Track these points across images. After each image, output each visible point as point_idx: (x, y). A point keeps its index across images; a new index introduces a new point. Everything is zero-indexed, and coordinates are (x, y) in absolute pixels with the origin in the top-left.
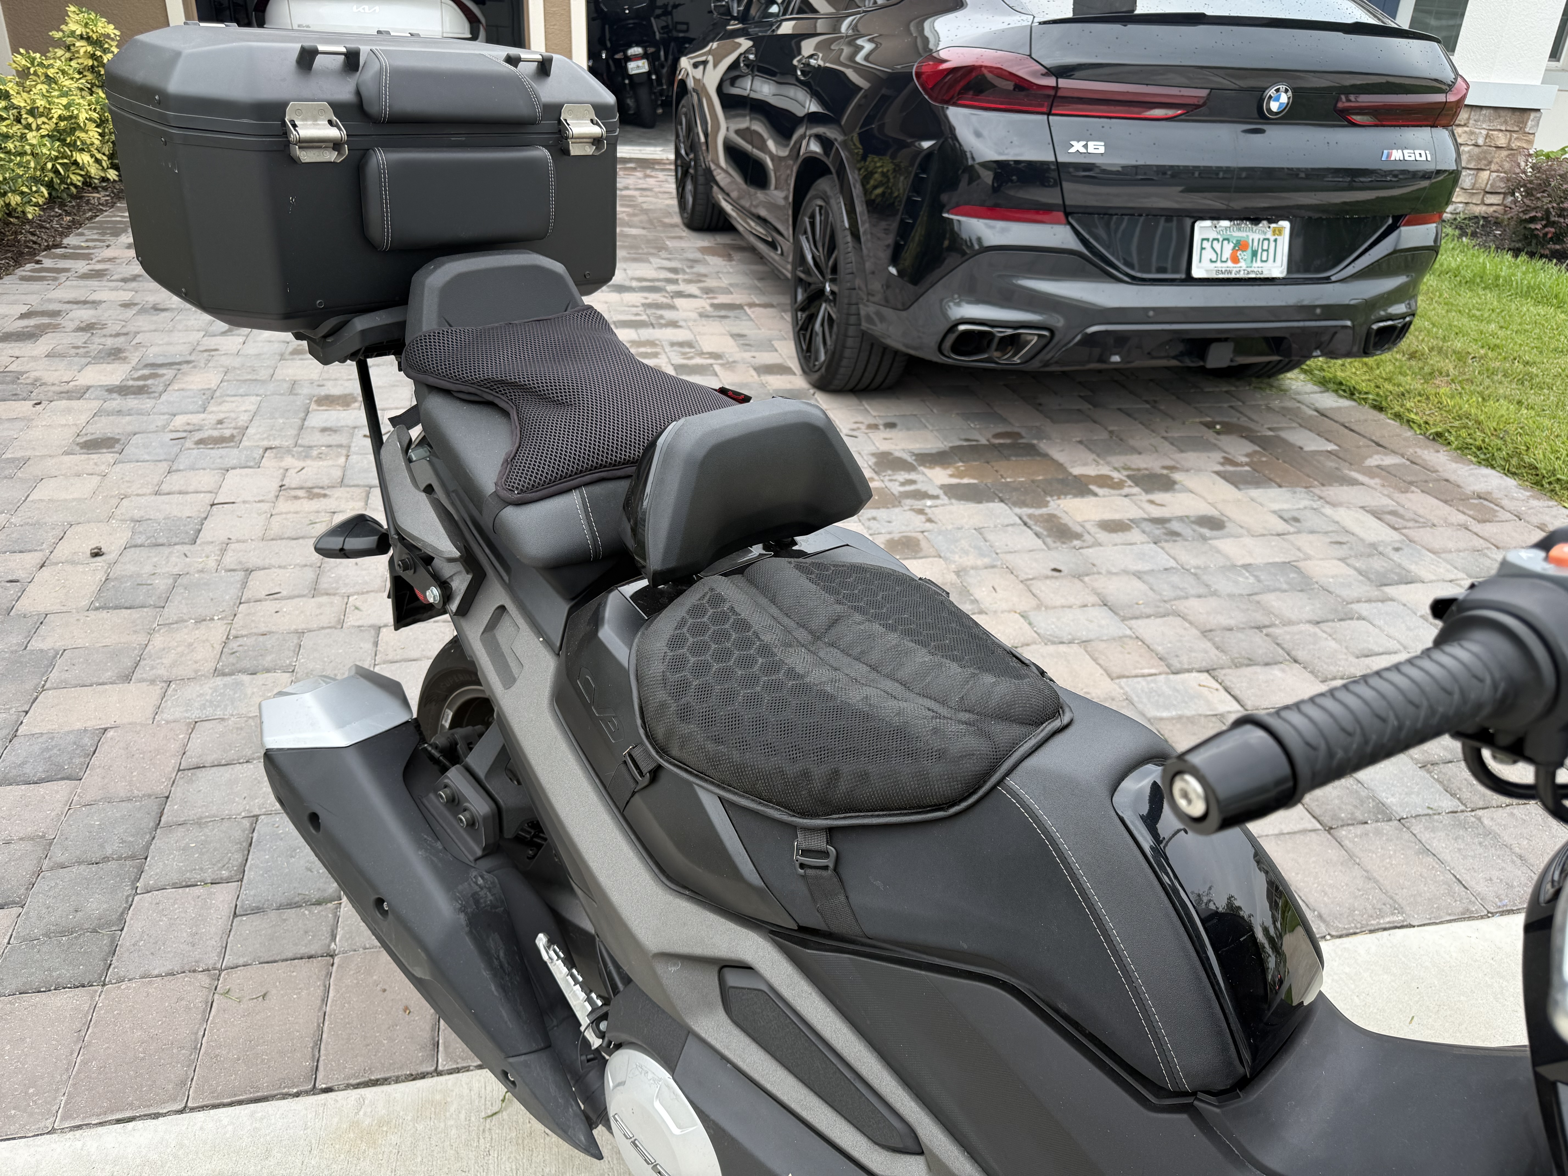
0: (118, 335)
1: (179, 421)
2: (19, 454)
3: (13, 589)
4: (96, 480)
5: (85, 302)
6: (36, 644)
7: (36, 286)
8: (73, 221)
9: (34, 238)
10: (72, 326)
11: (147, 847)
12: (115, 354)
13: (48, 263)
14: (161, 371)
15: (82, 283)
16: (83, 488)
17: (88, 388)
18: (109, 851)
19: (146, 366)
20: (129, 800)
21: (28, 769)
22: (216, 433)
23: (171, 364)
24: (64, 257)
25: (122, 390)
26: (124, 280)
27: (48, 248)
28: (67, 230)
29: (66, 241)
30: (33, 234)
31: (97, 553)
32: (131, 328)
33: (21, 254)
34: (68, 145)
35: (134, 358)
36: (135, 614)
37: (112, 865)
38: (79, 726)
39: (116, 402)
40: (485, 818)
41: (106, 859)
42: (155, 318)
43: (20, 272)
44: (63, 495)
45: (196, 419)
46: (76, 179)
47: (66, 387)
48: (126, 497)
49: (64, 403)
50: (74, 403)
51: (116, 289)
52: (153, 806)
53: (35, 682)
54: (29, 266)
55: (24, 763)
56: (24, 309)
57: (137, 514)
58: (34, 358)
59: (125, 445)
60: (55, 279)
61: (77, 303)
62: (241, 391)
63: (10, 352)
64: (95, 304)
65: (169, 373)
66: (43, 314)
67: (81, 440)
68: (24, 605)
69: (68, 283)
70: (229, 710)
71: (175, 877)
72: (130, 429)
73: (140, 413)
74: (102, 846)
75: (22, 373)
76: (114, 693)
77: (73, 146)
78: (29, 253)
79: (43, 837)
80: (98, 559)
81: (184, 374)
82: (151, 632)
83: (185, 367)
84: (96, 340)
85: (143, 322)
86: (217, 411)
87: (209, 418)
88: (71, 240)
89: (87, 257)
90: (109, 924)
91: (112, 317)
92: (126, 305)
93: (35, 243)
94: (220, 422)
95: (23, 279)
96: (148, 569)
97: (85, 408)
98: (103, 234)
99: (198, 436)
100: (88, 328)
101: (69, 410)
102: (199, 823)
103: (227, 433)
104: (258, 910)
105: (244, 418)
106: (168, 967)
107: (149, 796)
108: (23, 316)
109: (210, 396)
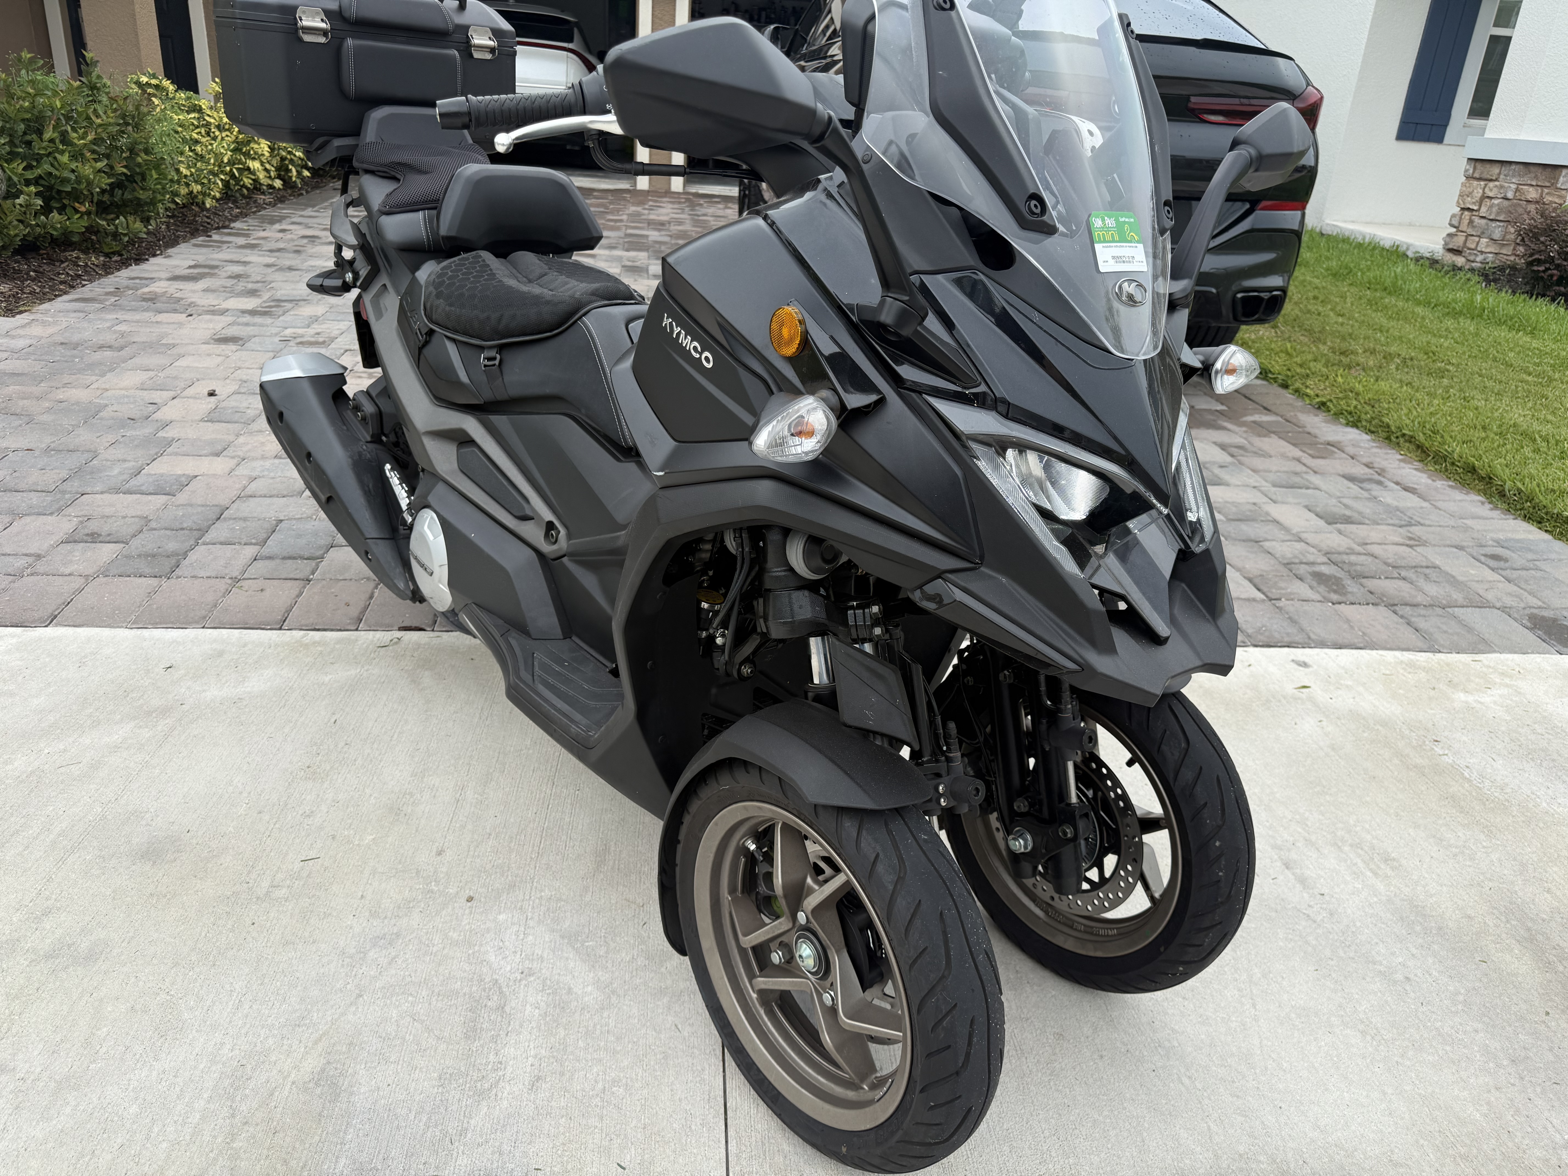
0: (258, 282)
1: (288, 332)
2: (171, 342)
3: (152, 408)
4: (220, 359)
5: (238, 262)
6: (160, 434)
7: (204, 250)
8: (241, 213)
9: (209, 221)
10: (224, 275)
11: (209, 527)
12: (253, 293)
13: (215, 237)
14: (283, 304)
15: (239, 250)
16: (210, 363)
17: (228, 310)
18: (185, 525)
19: (273, 301)
20: (203, 506)
21: (143, 488)
22: (313, 339)
23: (291, 301)
24: (229, 234)
25: (253, 313)
26: (271, 251)
27: (218, 228)
28: (235, 218)
29: (232, 225)
30: (208, 217)
31: (212, 394)
32: (268, 279)
33: (197, 230)
34: (244, 154)
35: (266, 296)
36: (229, 426)
37: (186, 532)
38: (180, 472)
39: (247, 318)
40: (371, 415)
41: (182, 529)
42: (288, 274)
43: (194, 241)
44: (196, 365)
45: (300, 331)
46: (247, 182)
47: (212, 308)
48: (240, 368)
49: (208, 317)
50: (217, 318)
51: (263, 256)
52: (218, 511)
53: (157, 450)
54: (201, 238)
55: (143, 485)
56: (193, 263)
57: (245, 378)
58: (194, 292)
59: (246, 342)
60: (219, 247)
61: (231, 261)
62: (339, 318)
63: (177, 287)
64: (245, 263)
65: (288, 305)
66: (205, 266)
67: (216, 337)
68: (158, 415)
69: (228, 250)
70: (279, 474)
71: (222, 539)
72: (252, 333)
73: (262, 325)
74: (181, 523)
75: (182, 299)
76: (206, 461)
77: (247, 155)
78: (203, 231)
79: (146, 517)
80: (213, 398)
81: (301, 306)
82: (238, 435)
83: (302, 303)
84: (241, 284)
85: (278, 276)
86: (316, 328)
87: (311, 331)
88: (237, 225)
89: (247, 236)
90: (178, 555)
91: (256, 273)
92: (268, 266)
93: (209, 223)
94: (318, 334)
95: (195, 245)
96: (245, 404)
97: (223, 320)
98: (262, 223)
99: (299, 340)
100: (238, 277)
101: (211, 321)
102: (245, 519)
103: (321, 340)
104: (270, 558)
105: (336, 333)
106: (208, 574)
107: (217, 506)
108: (190, 267)
109: (315, 319)
